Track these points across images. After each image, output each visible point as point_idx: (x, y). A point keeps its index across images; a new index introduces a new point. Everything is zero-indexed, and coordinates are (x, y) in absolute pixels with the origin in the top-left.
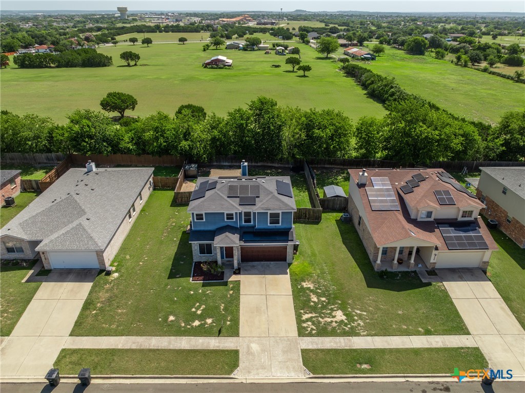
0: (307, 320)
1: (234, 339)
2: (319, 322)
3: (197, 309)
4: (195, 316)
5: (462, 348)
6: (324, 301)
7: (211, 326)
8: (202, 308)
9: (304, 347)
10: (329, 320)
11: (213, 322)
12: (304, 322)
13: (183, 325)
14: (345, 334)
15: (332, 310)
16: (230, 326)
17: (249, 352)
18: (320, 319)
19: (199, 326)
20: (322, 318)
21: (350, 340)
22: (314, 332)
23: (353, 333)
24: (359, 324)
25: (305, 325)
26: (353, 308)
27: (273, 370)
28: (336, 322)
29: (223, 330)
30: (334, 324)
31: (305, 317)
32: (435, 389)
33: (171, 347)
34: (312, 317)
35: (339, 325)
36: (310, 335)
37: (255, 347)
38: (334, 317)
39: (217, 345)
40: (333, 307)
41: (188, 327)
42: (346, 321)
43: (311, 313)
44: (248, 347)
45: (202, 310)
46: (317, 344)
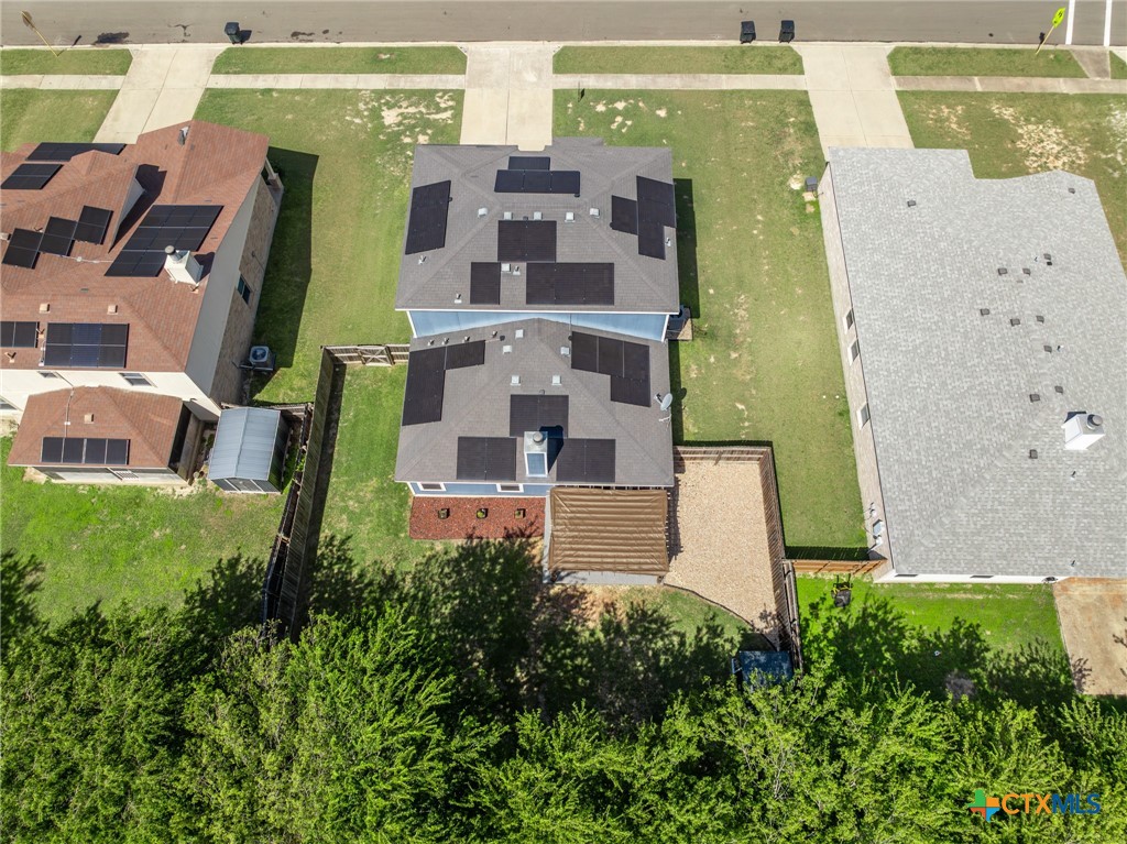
0: (445, 110)
1: (559, 87)
2: (427, 107)
3: (623, 125)
4: (626, 114)
5: (235, 73)
6: (406, 136)
7: (597, 101)
8: (616, 124)
9: (461, 77)
10: (412, 110)
11: (594, 107)
12: (451, 108)
13: (641, 104)
14: (393, 92)
15: (399, 124)
16: (567, 101)
17: (539, 71)
18: (424, 110)
19: (616, 102)
20: (420, 112)
21: (390, 85)
22: (440, 94)
23: (380, 94)
24: (366, 103)
25: (451, 103)
26: (364, 126)
27: (508, 53)
28: (400, 107)
29: (576, 96)
30: (404, 104)
31: (448, 114)
32: (311, 34)
33: (650, 77)
34: (437, 113)
35: (398, 101)
36: (445, 92)
37: (531, 77)
38: (402, 114)
39: (584, 80)
40: (396, 129)
41: (632, 101)
42: (384, 108)
43: (435, 120)
44: (540, 77)
45: (614, 122)
46: (441, 80)
